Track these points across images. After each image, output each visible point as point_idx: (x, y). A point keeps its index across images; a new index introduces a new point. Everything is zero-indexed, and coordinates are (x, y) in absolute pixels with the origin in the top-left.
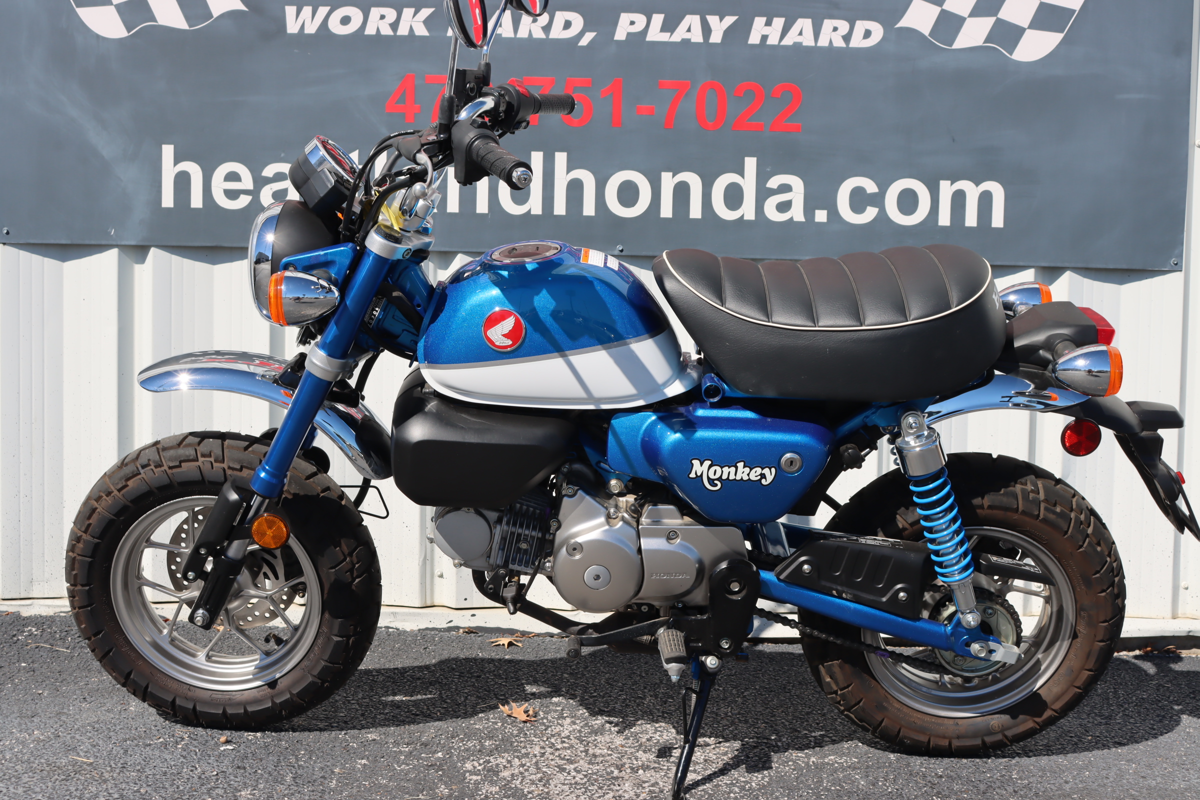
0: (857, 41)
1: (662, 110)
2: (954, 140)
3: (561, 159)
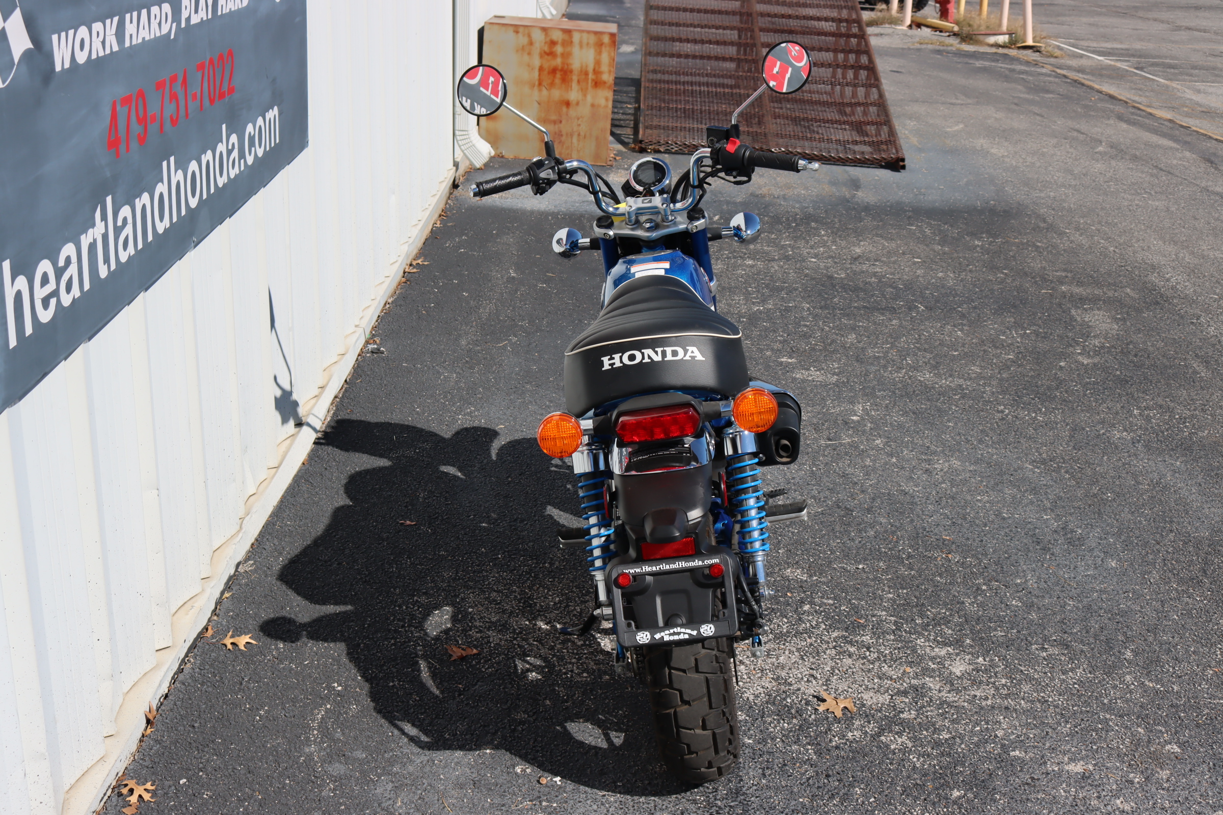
2: (267, 78)
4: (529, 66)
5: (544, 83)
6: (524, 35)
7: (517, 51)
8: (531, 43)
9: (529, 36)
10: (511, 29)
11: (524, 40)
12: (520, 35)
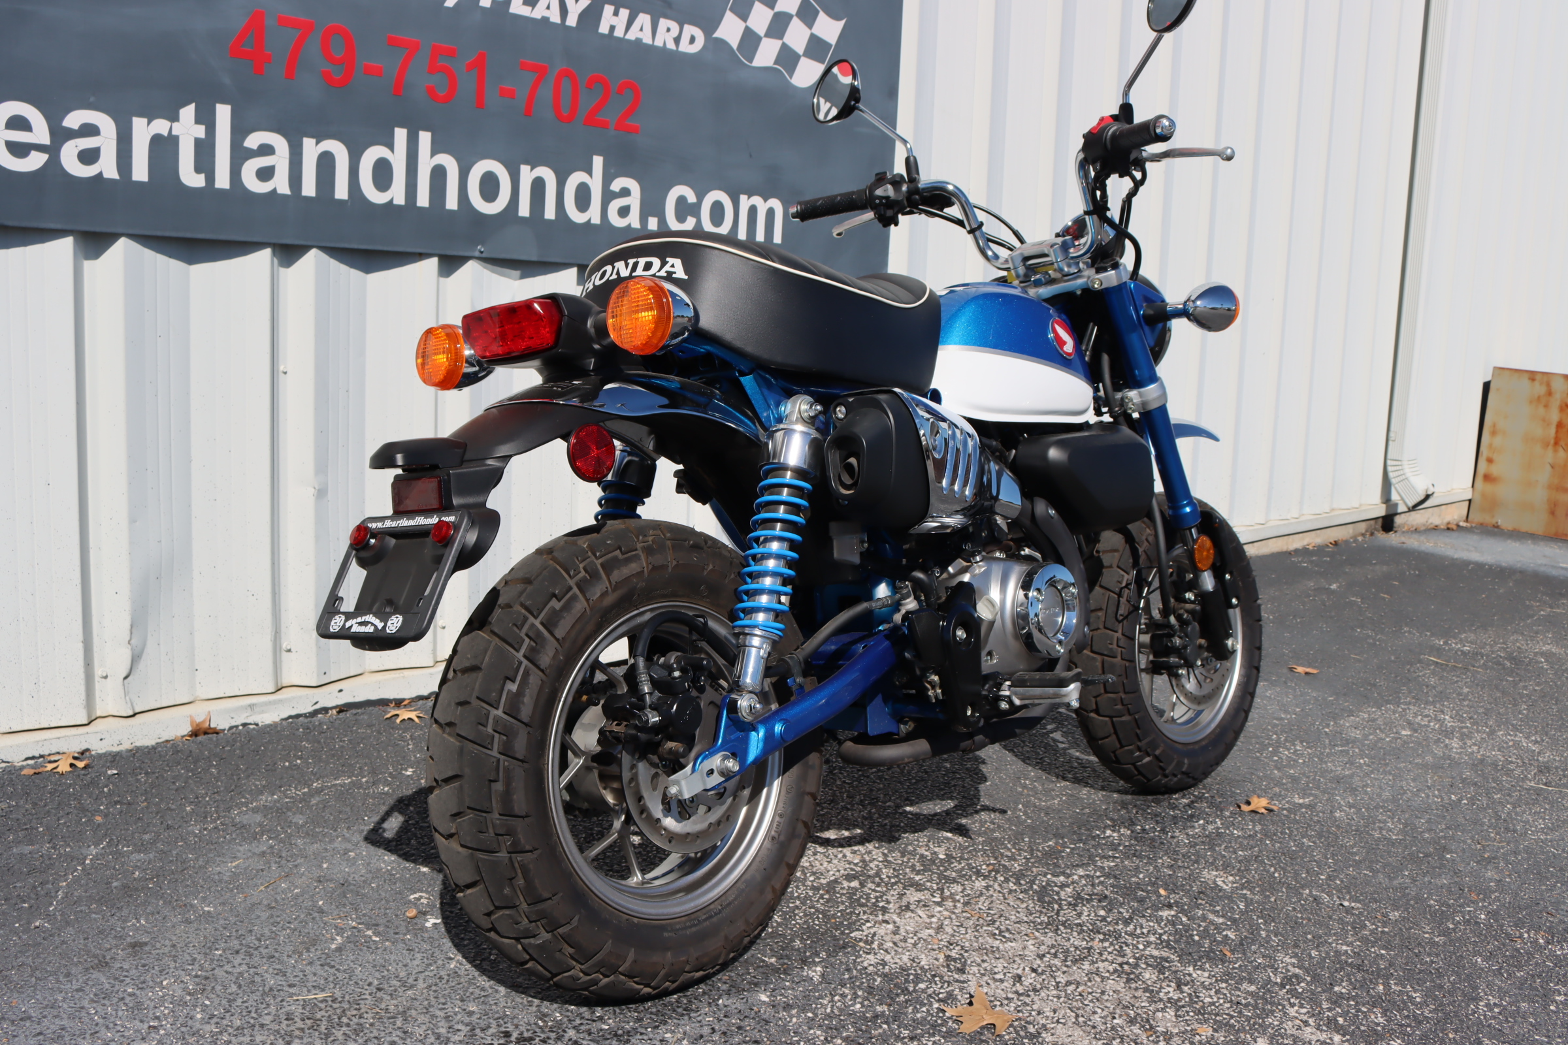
0: (685, 47)
1: (522, 94)
2: (751, 156)
3: (425, 138)
4: (1544, 420)
5: (1562, 443)
6: (1541, 384)
7: (1531, 402)
8: (1550, 393)
9: (1548, 385)
10: (1525, 378)
11: (1540, 389)
12: (1537, 383)
